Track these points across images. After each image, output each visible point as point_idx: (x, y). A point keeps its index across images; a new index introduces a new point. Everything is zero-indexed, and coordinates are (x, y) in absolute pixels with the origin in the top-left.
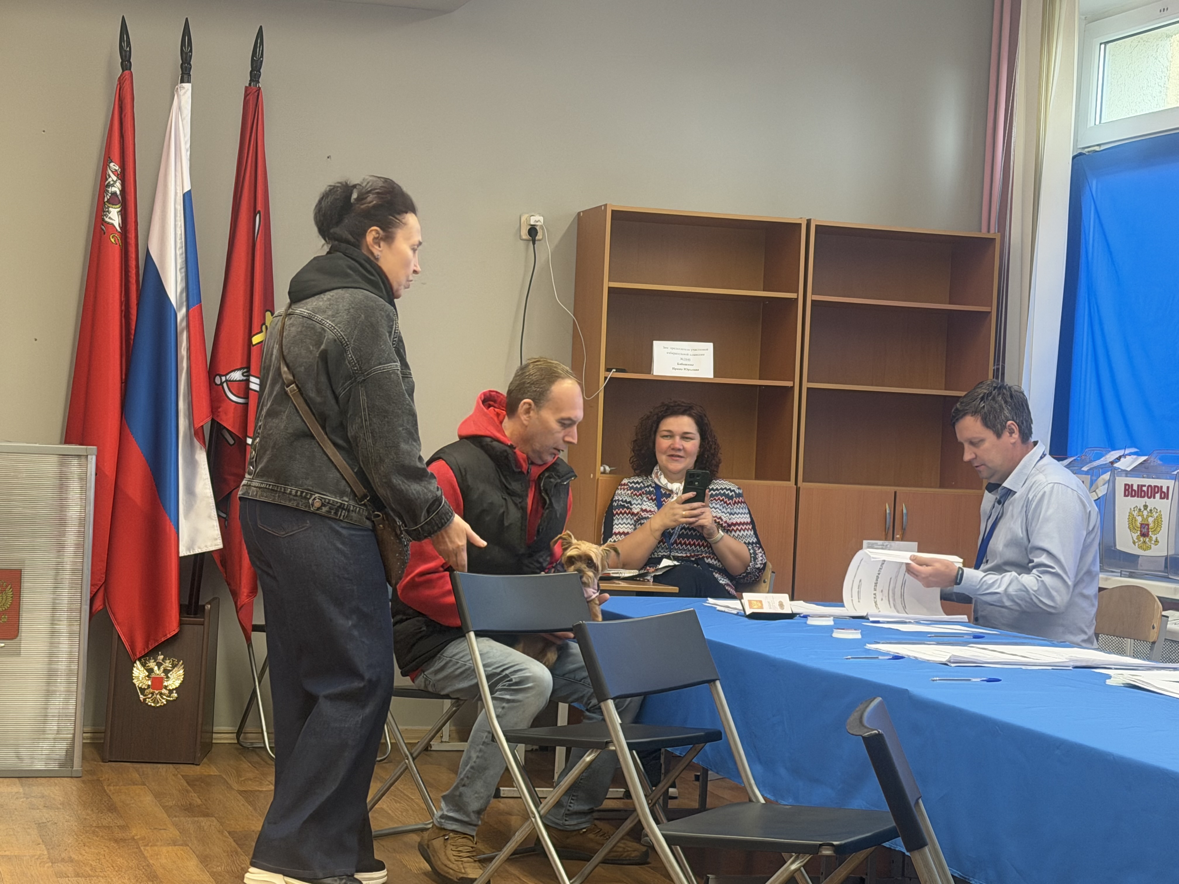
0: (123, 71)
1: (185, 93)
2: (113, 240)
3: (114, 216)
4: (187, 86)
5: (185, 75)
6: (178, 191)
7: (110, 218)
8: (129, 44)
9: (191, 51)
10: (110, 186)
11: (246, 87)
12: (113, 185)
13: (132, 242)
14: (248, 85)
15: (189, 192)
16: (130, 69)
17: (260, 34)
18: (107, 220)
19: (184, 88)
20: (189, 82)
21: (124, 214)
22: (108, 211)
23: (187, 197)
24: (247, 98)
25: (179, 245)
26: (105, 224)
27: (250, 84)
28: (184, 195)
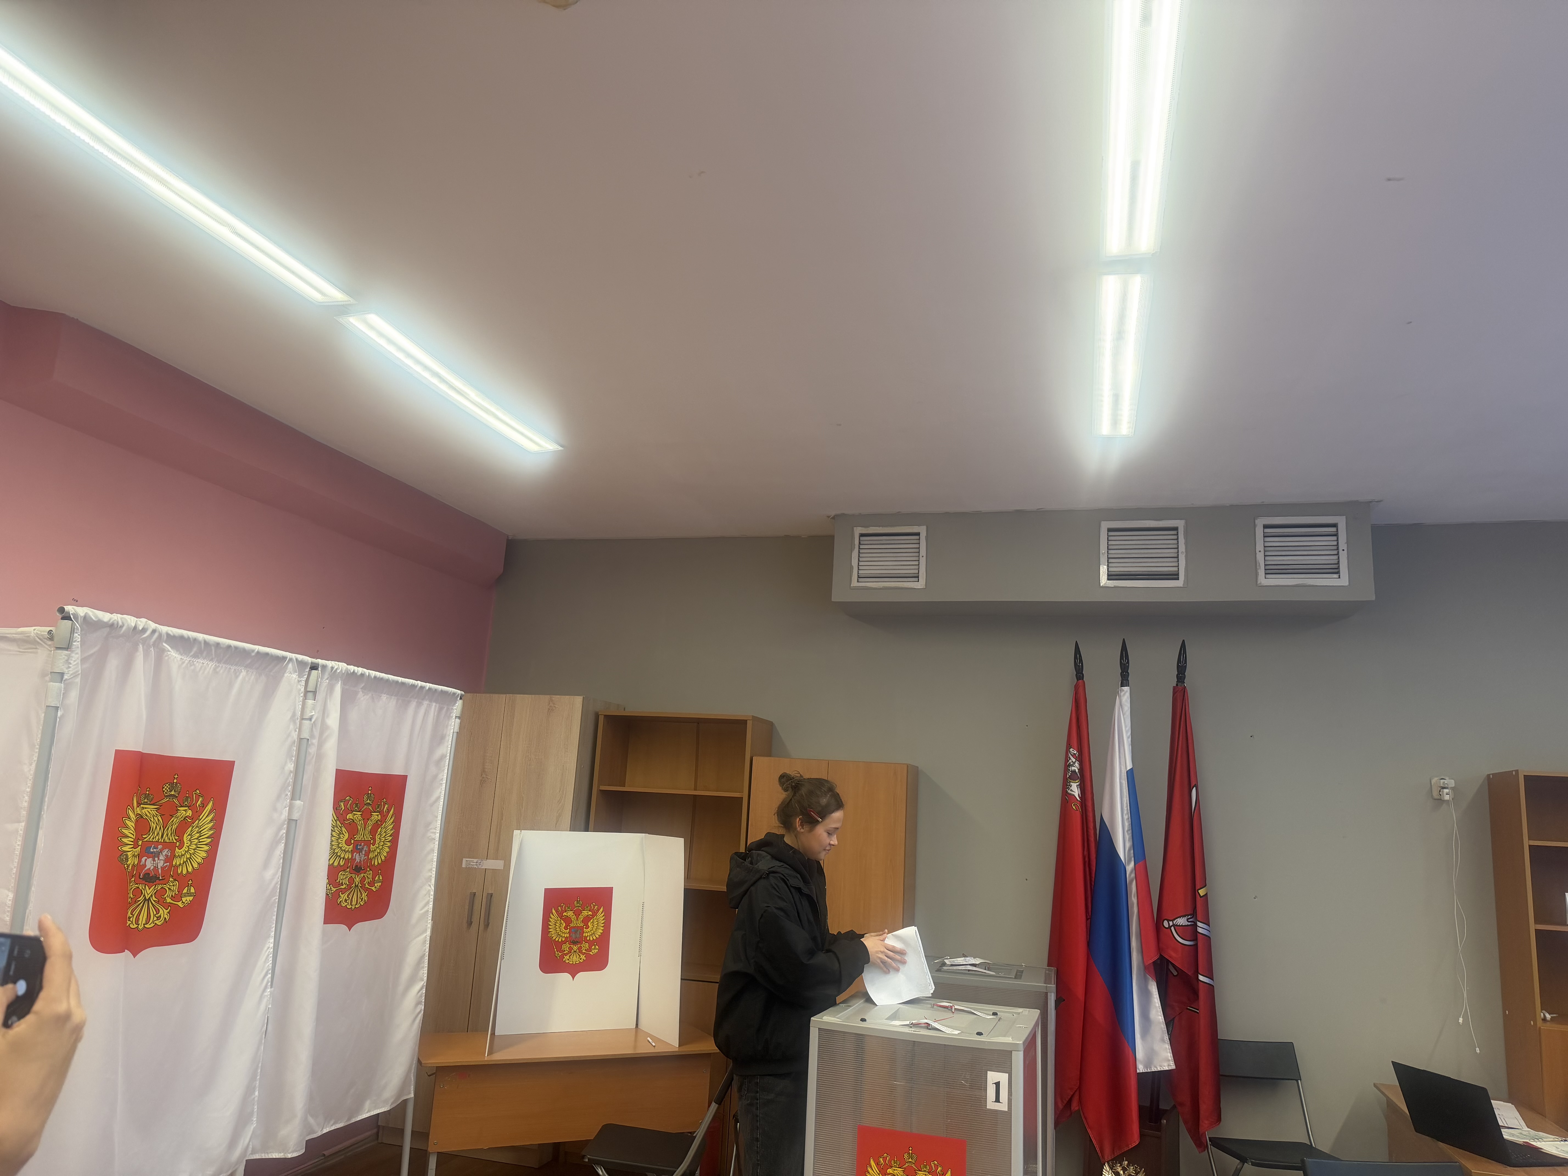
0: (1078, 680)
1: (1124, 694)
2: (1074, 808)
3: (1075, 789)
4: (1126, 689)
5: (1125, 682)
6: (1123, 769)
7: (1071, 790)
8: (1081, 661)
9: (1128, 662)
10: (1070, 766)
11: (1174, 688)
12: (1072, 766)
13: (1090, 809)
14: (1175, 685)
15: (1132, 769)
16: (1083, 679)
17: (1183, 646)
18: (1069, 791)
19: (1123, 690)
20: (1128, 685)
21: (1082, 787)
22: (1070, 785)
23: (1130, 774)
24: (1176, 695)
25: (1125, 812)
26: (1068, 795)
27: (1177, 685)
28: (1127, 772)
